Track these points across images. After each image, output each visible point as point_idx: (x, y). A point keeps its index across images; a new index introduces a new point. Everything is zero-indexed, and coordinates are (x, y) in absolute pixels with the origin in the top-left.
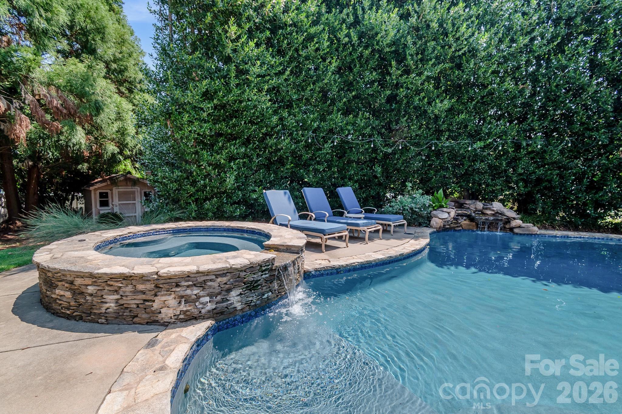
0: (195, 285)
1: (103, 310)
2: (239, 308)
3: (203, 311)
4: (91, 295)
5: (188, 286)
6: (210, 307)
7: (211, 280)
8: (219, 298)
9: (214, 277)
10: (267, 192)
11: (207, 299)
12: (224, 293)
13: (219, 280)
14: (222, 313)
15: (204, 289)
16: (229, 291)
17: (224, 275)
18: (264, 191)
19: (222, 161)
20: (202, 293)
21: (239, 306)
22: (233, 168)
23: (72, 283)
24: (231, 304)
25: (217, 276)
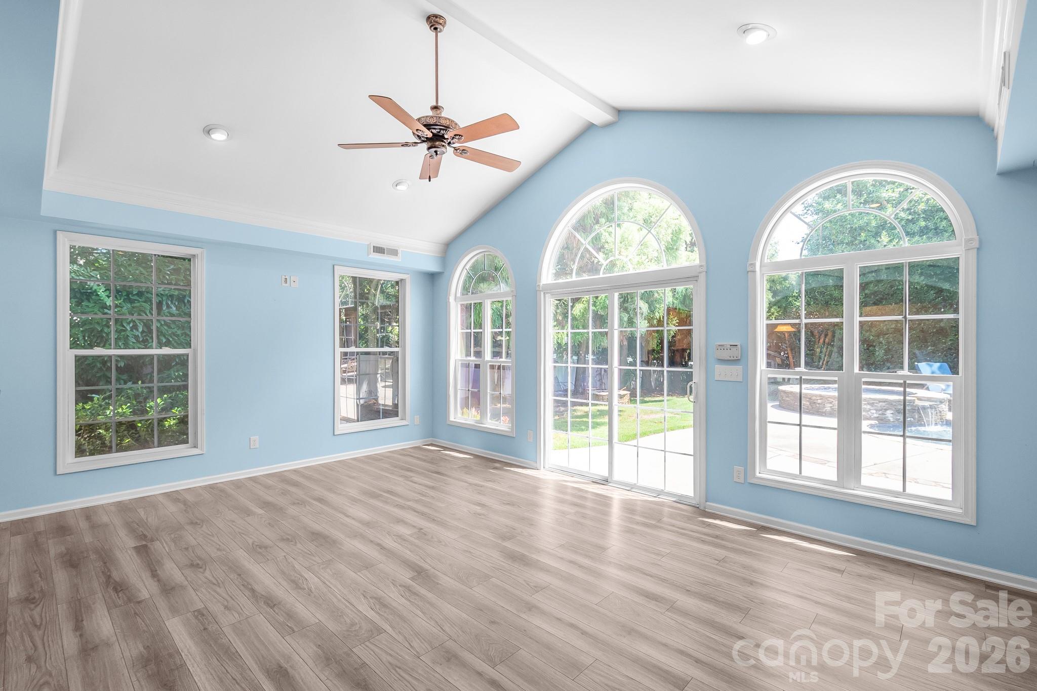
0: (868, 404)
1: (824, 410)
2: (892, 420)
3: (872, 417)
4: (819, 404)
5: (865, 404)
6: (876, 415)
7: (877, 403)
8: (880, 412)
9: (878, 402)
10: (919, 364)
11: (875, 411)
12: (883, 410)
13: (881, 404)
14: (882, 420)
15: (873, 406)
16: (886, 410)
17: (884, 402)
18: (916, 363)
19: (872, 337)
20: (872, 408)
21: (892, 419)
22: (882, 343)
23: (810, 399)
24: (887, 417)
25: (880, 402)
